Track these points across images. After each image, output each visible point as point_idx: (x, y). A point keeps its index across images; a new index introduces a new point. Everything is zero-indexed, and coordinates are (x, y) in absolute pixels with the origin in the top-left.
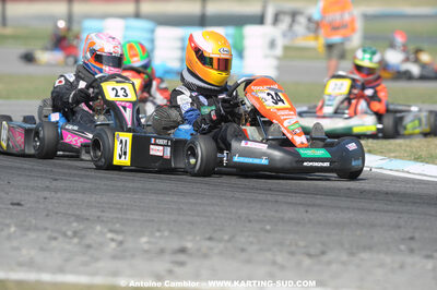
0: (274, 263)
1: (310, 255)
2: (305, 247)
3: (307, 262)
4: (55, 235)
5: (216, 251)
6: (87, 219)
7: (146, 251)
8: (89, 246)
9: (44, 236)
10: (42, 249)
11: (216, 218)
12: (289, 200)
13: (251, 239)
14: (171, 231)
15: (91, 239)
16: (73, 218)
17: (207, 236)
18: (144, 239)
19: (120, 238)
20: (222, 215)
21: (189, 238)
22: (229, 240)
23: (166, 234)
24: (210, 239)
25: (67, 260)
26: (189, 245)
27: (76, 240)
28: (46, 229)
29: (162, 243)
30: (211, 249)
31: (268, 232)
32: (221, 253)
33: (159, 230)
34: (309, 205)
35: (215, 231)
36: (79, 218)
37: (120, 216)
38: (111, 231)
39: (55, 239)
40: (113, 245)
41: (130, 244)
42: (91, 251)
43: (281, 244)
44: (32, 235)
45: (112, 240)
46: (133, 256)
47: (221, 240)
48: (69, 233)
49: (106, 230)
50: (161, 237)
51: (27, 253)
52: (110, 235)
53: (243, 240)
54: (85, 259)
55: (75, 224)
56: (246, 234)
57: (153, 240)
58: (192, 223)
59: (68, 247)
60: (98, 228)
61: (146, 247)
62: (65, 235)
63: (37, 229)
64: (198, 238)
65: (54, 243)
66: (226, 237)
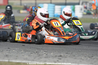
0: (81, 59)
1: (89, 57)
2: (88, 55)
3: (89, 58)
4: (32, 52)
5: (68, 56)
6: (39, 49)
7: (52, 56)
8: (40, 55)
9: (29, 53)
10: (29, 56)
11: (68, 49)
12: (85, 44)
13: (76, 53)
14: (58, 52)
15: (40, 53)
16: (36, 49)
17: (66, 53)
18: (52, 53)
19: (47, 53)
20: (70, 48)
21: (62, 53)
22: (71, 54)
23: (57, 52)
24: (67, 53)
25: (35, 58)
26: (62, 55)
27: (37, 54)
28: (30, 51)
29: (56, 54)
30: (67, 56)
31: (80, 52)
32: (69, 56)
33: (55, 52)
34: (89, 46)
35: (68, 52)
36: (37, 49)
37: (47, 48)
38: (44, 52)
39: (32, 53)
40: (45, 55)
41: (49, 54)
42: (40, 56)
43: (83, 55)
44: (27, 53)
45: (45, 53)
46: (49, 57)
47: (69, 54)
48: (35, 52)
49: (43, 51)
50: (56, 53)
51: (26, 56)
52: (44, 53)
53: (74, 54)
54: (39, 58)
55: (36, 50)
56: (75, 52)
57: (54, 54)
58: (63, 50)
59: (35, 55)
60: (42, 51)
61: (52, 55)
62: (34, 52)
63: (28, 51)
64: (64, 53)
65: (32, 54)
66: (71, 53)
